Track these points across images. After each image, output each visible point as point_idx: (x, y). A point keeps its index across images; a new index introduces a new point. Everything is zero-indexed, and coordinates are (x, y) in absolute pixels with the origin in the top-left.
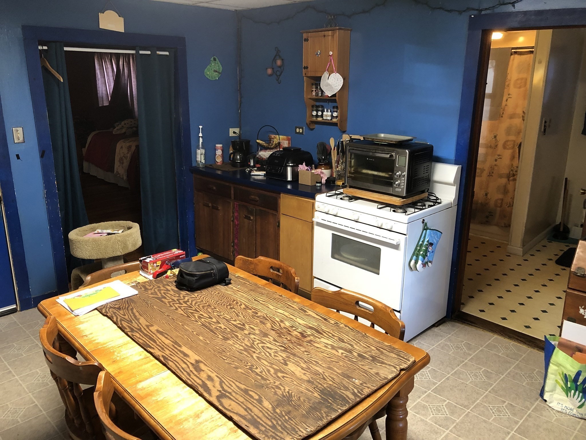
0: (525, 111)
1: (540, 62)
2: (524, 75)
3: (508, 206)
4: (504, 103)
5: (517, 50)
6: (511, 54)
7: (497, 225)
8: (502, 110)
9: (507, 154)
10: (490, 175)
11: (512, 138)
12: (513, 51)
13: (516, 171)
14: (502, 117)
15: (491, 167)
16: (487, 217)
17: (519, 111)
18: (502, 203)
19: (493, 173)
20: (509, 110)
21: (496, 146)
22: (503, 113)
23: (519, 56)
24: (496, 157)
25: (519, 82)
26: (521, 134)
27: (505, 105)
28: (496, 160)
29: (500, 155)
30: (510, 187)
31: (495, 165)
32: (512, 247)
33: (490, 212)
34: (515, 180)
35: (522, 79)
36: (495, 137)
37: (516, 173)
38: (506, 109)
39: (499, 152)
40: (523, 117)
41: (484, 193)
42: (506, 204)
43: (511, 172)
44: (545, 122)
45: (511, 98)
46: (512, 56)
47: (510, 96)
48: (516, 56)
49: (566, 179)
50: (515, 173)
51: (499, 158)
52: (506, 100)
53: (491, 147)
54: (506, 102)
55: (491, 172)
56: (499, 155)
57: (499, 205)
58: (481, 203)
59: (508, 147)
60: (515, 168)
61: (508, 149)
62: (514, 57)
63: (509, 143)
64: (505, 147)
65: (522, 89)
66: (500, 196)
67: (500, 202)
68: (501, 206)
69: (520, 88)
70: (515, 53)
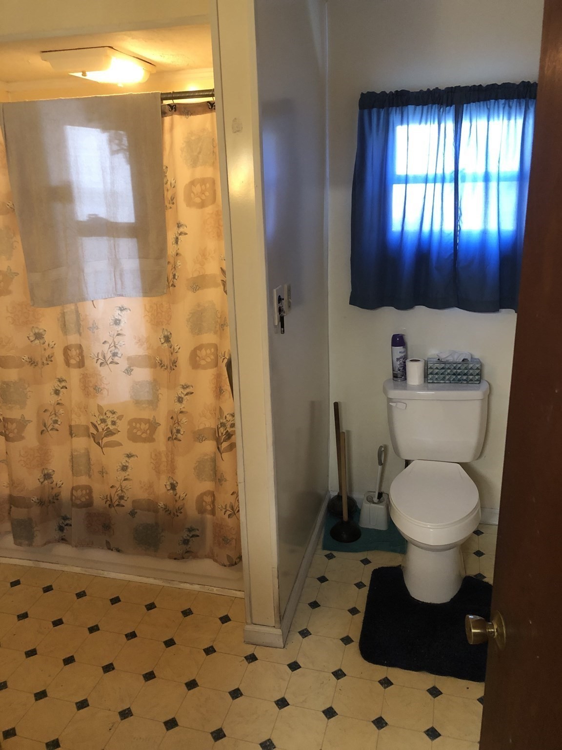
0: (224, 268)
1: (237, 130)
2: (208, 172)
3: (229, 516)
4: (171, 249)
5: (176, 101)
6: (164, 114)
7: (212, 556)
8: (170, 267)
9: (205, 380)
10: (173, 436)
11: (209, 338)
12: (166, 102)
13: (233, 425)
14: (173, 285)
15: (172, 418)
16: (186, 542)
17: (212, 268)
18: (213, 502)
19: (178, 431)
20: (188, 267)
21: (174, 363)
22: (174, 275)
23: (183, 118)
24: (180, 392)
25: (197, 189)
26: (228, 330)
27: (174, 253)
28: (180, 400)
29: (188, 387)
30: (225, 465)
31: (181, 412)
32: (257, 628)
33: (190, 530)
34: (232, 447)
35: (203, 181)
36: (167, 339)
37: (233, 429)
38: (178, 263)
39: (183, 381)
40: (224, 283)
41: (168, 483)
42: (224, 510)
43: (222, 430)
44: (280, 300)
45: (186, 234)
46: (167, 119)
47: (181, 230)
48: (177, 118)
49: (336, 405)
50: (230, 430)
51: (187, 394)
52: (173, 240)
53: (161, 364)
54: (175, 246)
55: (175, 431)
56: (185, 387)
57: (209, 508)
58: (166, 509)
59: (203, 363)
60: (229, 417)
61: (204, 368)
62: (172, 121)
63: (203, 353)
64: (195, 362)
65: (209, 209)
66: (208, 485)
67: (208, 499)
68: (213, 512)
69: (202, 205)
70: (173, 108)
